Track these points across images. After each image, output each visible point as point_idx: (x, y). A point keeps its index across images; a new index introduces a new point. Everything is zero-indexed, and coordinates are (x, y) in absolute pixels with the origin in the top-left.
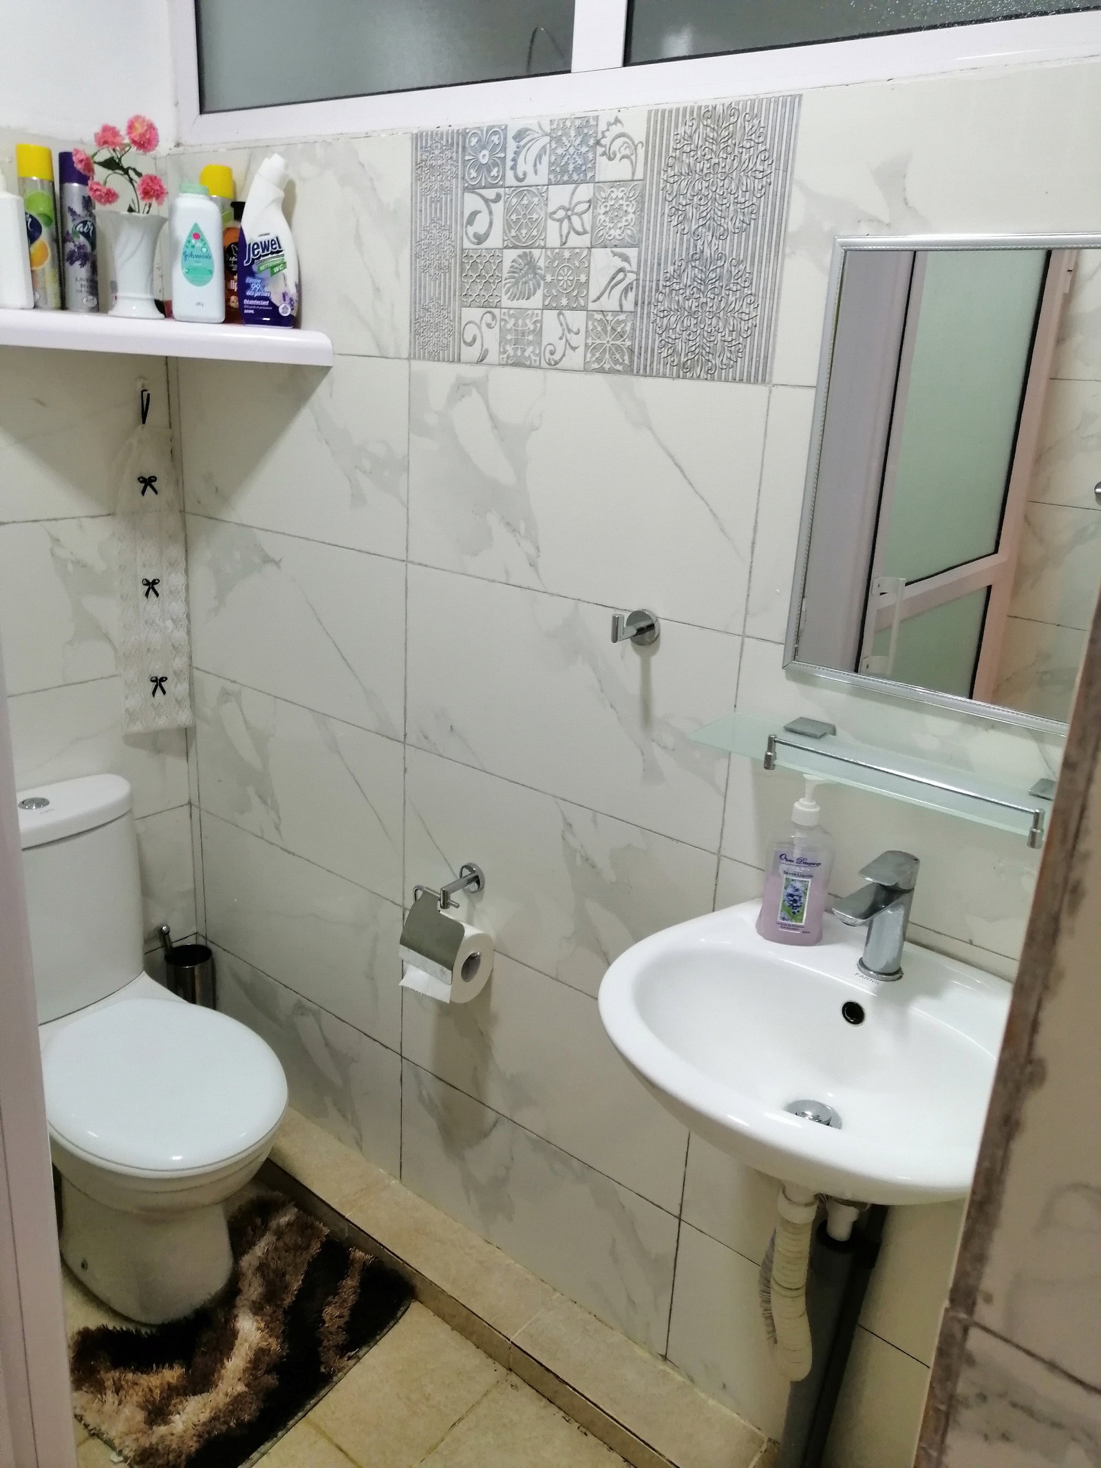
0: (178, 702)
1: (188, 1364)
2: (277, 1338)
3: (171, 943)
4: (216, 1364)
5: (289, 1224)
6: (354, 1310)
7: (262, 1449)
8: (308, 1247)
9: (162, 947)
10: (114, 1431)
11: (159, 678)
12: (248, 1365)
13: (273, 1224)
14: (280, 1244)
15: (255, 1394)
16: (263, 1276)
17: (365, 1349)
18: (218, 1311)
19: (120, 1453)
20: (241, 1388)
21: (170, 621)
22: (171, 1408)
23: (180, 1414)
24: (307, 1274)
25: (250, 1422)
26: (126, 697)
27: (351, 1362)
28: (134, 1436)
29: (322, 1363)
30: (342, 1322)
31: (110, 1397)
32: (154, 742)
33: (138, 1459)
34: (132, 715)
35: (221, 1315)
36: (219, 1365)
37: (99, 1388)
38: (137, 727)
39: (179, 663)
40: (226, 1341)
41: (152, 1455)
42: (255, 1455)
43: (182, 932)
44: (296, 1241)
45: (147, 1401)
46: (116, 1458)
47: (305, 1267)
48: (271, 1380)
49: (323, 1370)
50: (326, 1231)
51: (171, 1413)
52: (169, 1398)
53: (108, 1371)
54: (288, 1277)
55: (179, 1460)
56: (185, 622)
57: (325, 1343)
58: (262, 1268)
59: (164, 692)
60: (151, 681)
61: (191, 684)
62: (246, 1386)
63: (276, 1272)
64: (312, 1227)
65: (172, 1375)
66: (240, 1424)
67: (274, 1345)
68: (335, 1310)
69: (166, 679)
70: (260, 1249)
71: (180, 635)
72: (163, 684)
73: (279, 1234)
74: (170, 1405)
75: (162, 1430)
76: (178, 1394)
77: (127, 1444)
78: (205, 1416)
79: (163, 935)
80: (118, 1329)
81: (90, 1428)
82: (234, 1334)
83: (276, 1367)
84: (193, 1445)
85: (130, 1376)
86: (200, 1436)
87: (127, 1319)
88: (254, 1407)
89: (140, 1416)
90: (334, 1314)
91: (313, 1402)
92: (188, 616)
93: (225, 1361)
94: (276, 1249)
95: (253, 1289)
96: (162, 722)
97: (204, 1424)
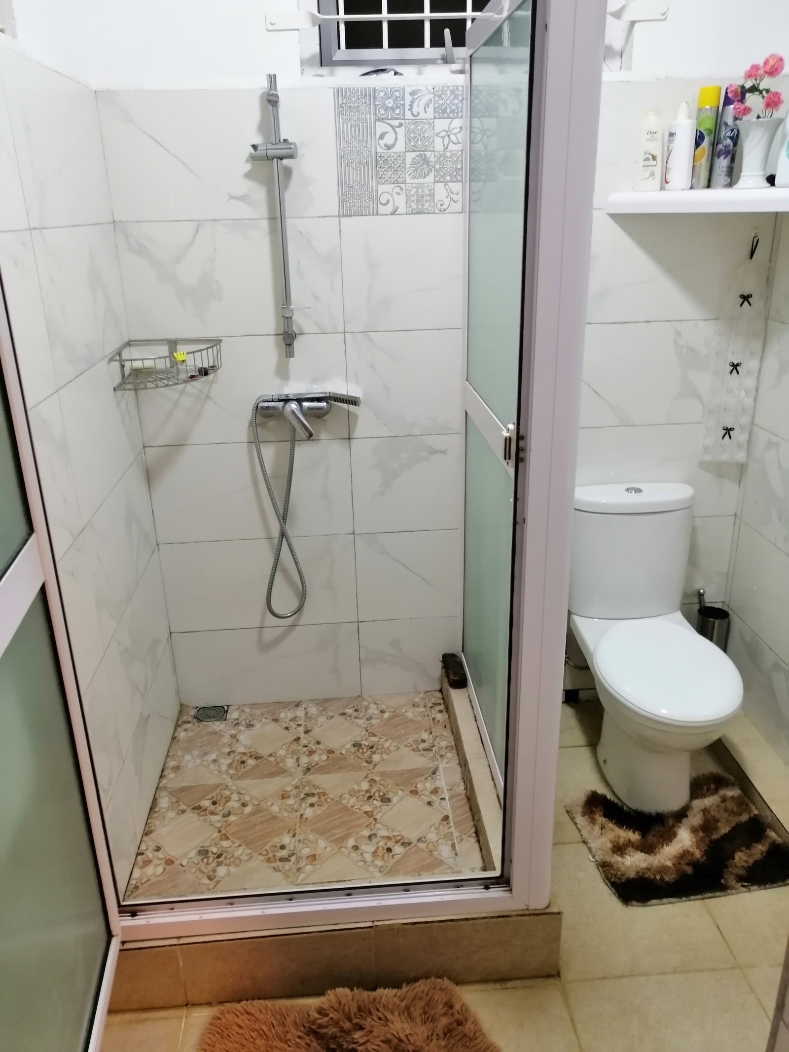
0: (739, 446)
1: (644, 835)
2: (701, 851)
3: (705, 603)
4: (659, 844)
5: (733, 798)
6: (757, 863)
7: (672, 900)
8: (740, 815)
9: (698, 603)
10: (593, 845)
11: (729, 428)
12: (678, 855)
13: (722, 792)
14: (723, 805)
15: (677, 871)
16: (704, 814)
17: (756, 887)
18: (670, 819)
19: (594, 857)
20: (669, 864)
21: (744, 391)
22: (627, 851)
23: (630, 856)
24: (733, 828)
25: (668, 883)
26: (705, 437)
27: (743, 889)
28: (603, 853)
29: (724, 878)
30: (745, 865)
31: (597, 828)
32: (718, 470)
33: (602, 864)
34: (706, 450)
35: (671, 822)
36: (660, 845)
37: (593, 821)
38: (708, 458)
39: (745, 420)
40: (669, 836)
41: (609, 866)
42: (665, 900)
43: (713, 599)
44: (733, 808)
45: (616, 841)
46: (591, 859)
47: (733, 824)
48: (689, 870)
49: (722, 881)
50: (756, 812)
51: (626, 854)
52: (627, 845)
53: (600, 816)
54: (719, 824)
55: (622, 877)
56: (754, 393)
57: (731, 869)
58: (705, 811)
59: (730, 438)
60: (723, 429)
61: (750, 436)
62: (673, 864)
63: (713, 817)
64: (747, 805)
65: (634, 836)
66: (662, 879)
67: (698, 854)
68: (744, 856)
69: (734, 429)
70: (709, 801)
71: (749, 401)
72: (731, 432)
73: (724, 800)
74: (626, 850)
75: (619, 859)
76: (633, 847)
77: (598, 853)
78: (644, 865)
79: (701, 596)
80: (612, 800)
81: (583, 837)
82: (675, 835)
83: (695, 864)
84: (632, 875)
85: (611, 825)
86: (638, 872)
87: (619, 799)
88: (673, 876)
89: (609, 845)
90: (742, 858)
91: (710, 895)
92: (757, 389)
93: (665, 845)
94: (718, 806)
95: (696, 819)
96: (725, 457)
97: (642, 869)
